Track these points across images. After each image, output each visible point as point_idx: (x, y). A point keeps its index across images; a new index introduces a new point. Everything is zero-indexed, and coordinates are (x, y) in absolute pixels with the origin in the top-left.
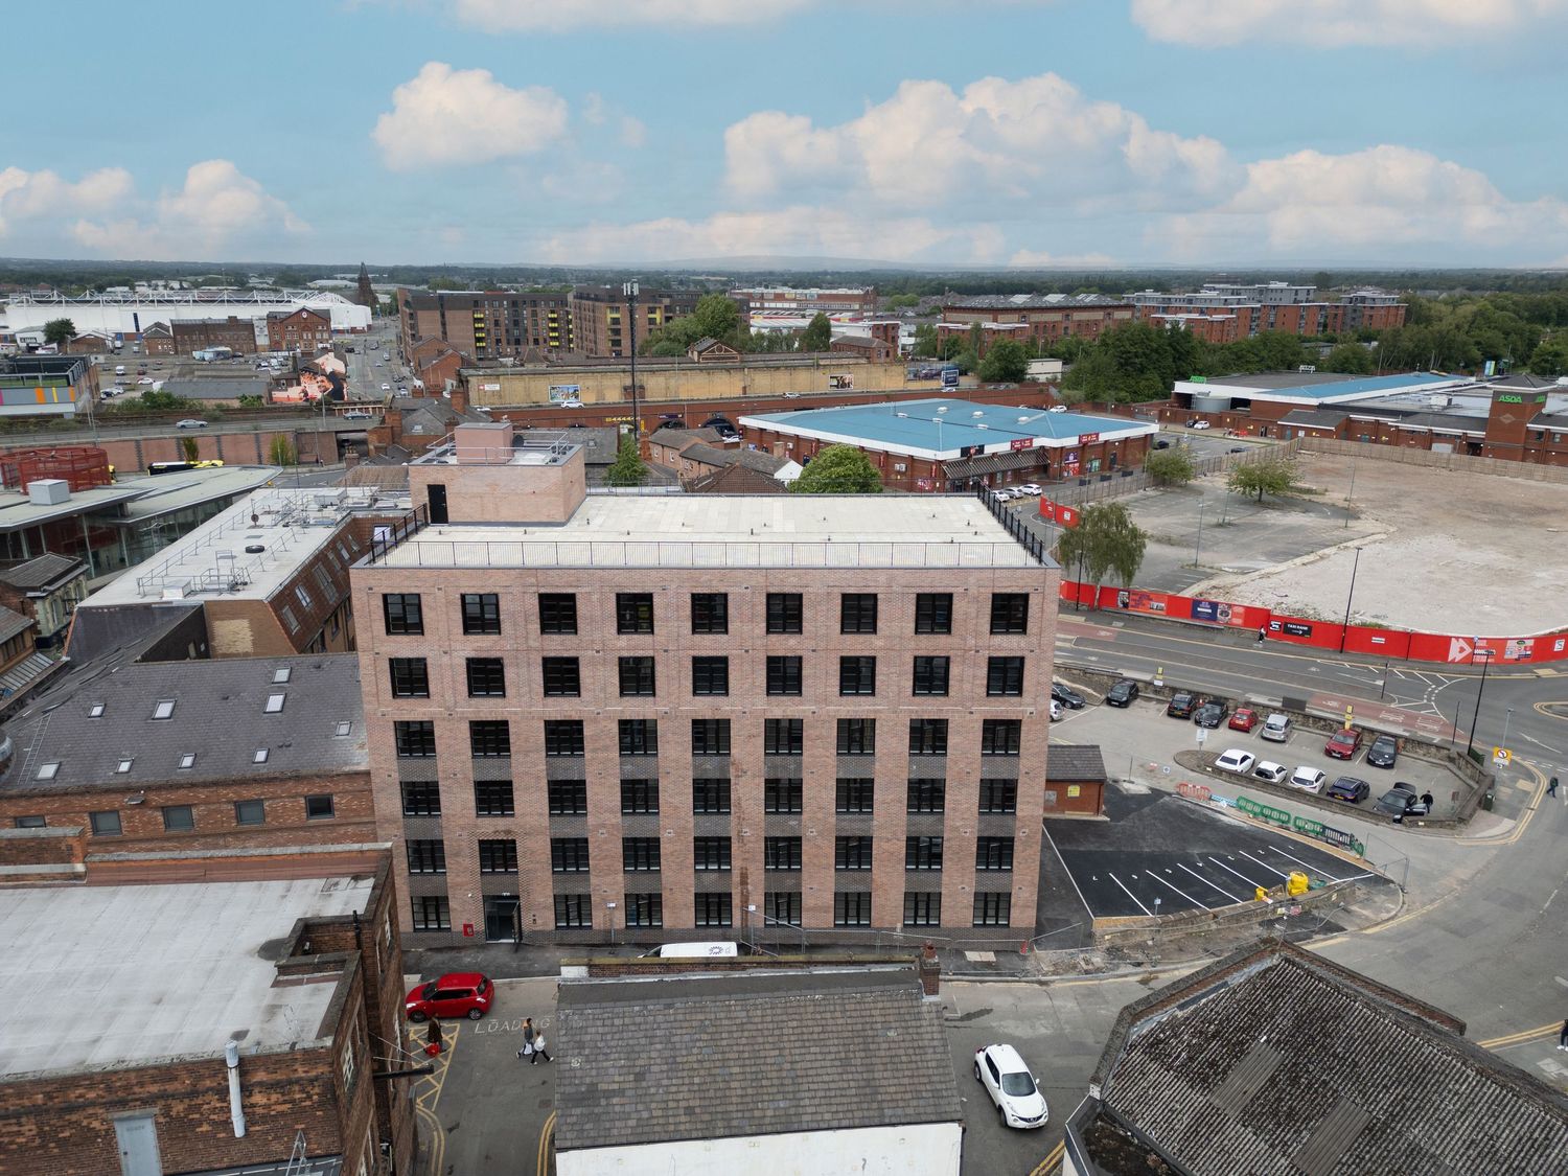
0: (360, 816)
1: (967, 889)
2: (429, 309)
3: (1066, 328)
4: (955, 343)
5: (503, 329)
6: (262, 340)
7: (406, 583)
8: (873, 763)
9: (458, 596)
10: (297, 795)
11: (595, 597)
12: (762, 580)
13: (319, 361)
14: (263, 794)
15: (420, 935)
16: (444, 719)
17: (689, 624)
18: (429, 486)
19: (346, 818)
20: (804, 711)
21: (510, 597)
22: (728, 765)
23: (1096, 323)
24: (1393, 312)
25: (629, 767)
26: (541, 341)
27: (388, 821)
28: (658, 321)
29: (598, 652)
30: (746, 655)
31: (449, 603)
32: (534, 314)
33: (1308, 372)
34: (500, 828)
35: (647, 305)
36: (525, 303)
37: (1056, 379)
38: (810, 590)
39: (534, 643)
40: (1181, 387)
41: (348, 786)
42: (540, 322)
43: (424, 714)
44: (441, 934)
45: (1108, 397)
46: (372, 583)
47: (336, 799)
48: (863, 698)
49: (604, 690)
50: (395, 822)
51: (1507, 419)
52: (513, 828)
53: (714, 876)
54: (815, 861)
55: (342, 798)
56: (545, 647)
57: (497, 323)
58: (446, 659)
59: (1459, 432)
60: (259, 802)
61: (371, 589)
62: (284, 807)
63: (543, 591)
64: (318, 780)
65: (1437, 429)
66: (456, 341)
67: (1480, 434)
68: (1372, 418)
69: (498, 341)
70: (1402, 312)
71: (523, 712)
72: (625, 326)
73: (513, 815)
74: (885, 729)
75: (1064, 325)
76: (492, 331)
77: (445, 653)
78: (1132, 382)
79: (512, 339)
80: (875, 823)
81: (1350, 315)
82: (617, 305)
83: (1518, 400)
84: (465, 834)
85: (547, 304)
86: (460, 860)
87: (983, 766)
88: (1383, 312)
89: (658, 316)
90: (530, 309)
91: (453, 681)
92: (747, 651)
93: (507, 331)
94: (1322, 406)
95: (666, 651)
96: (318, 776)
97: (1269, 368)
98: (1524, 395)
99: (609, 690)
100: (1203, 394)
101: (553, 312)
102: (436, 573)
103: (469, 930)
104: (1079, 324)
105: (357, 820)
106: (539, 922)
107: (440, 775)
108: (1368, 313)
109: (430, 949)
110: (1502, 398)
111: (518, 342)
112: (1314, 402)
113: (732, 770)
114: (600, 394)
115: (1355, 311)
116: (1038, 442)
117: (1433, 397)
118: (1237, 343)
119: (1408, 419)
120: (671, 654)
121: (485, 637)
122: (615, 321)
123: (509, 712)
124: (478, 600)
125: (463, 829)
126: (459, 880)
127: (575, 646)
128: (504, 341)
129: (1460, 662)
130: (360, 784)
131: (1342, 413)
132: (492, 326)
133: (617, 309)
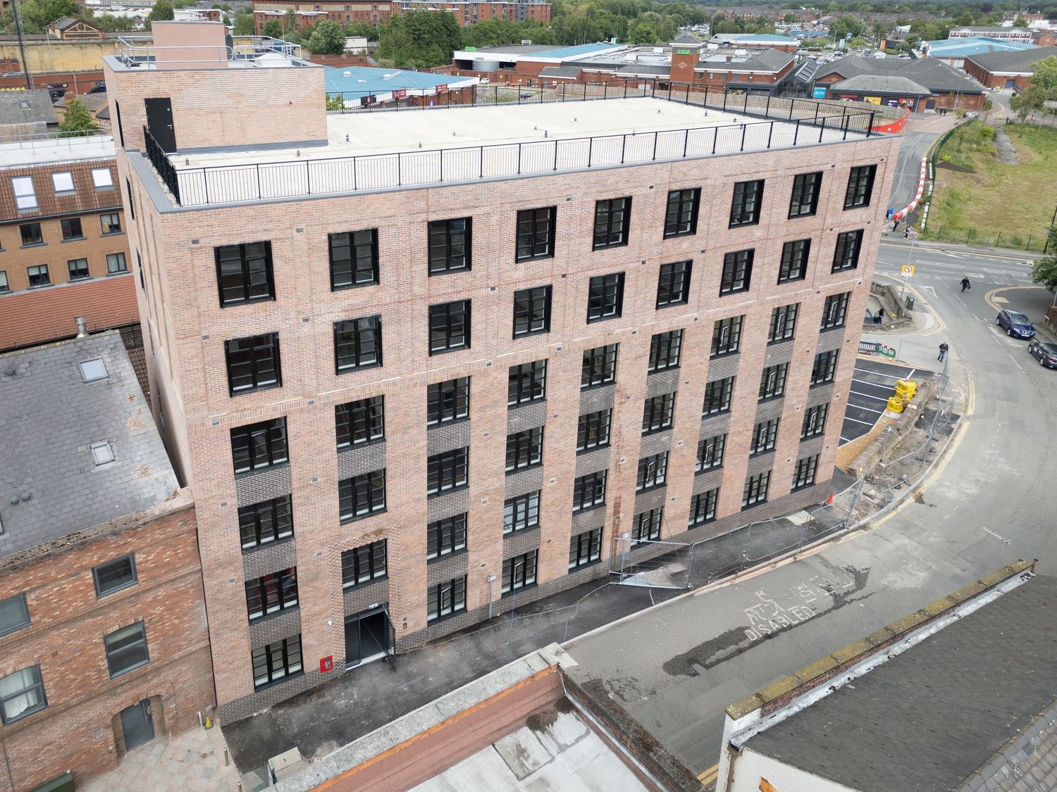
0: (175, 569)
1: (792, 460)
3: (348, 17)
4: (275, 25)
7: (251, 227)
8: (737, 361)
9: (325, 238)
10: (83, 568)
11: (494, 219)
12: (666, 175)
14: (27, 584)
15: (265, 692)
16: (302, 410)
17: (590, 239)
18: (148, 101)
19: (154, 578)
20: (688, 319)
21: (392, 231)
22: (613, 395)
23: (368, 13)
24: (544, 8)
25: (517, 419)
27: (220, 565)
29: (493, 289)
30: (642, 267)
31: (312, 248)
33: (527, 44)
34: (369, 530)
37: (364, 52)
38: (708, 182)
39: (418, 290)
40: (459, 55)
41: (159, 535)
43: (275, 409)
44: (291, 682)
45: (411, 62)
46: (197, 232)
47: (139, 558)
48: (737, 295)
49: (496, 335)
50: (231, 563)
51: (683, 65)
52: (385, 525)
53: (590, 514)
54: (680, 471)
55: (149, 553)
56: (433, 292)
58: (307, 328)
59: (653, 76)
60: (22, 598)
61: (195, 242)
62: (61, 593)
63: (433, 218)
64: (112, 539)
65: (640, 75)
67: (667, 77)
68: (596, 70)
70: (549, 9)
71: (403, 381)
73: (384, 510)
74: (752, 324)
75: (346, 14)
77: (306, 320)
78: (424, 52)
80: (732, 419)
81: (520, 11)
83: (688, 52)
84: (325, 550)
86: (319, 584)
87: (819, 341)
88: (539, 9)
91: (316, 357)
92: (644, 263)
94: (563, 64)
95: (564, 276)
96: (114, 534)
97: (503, 42)
98: (691, 49)
99: (502, 334)
100: (480, 59)
102: (294, 207)
103: (327, 665)
104: (357, 14)
105: (171, 576)
106: (410, 624)
107: (295, 484)
108: (530, 9)
109: (279, 705)
110: (679, 52)
112: (559, 61)
113: (617, 399)
115: (522, 8)
116: (409, 93)
117: (628, 55)
118: (482, 25)
119: (622, 69)
120: (570, 278)
121: (358, 290)
123: (387, 384)
124: (347, 241)
125: (322, 544)
126: (316, 608)
127: (467, 286)
130: (177, 526)
131: (577, 68)
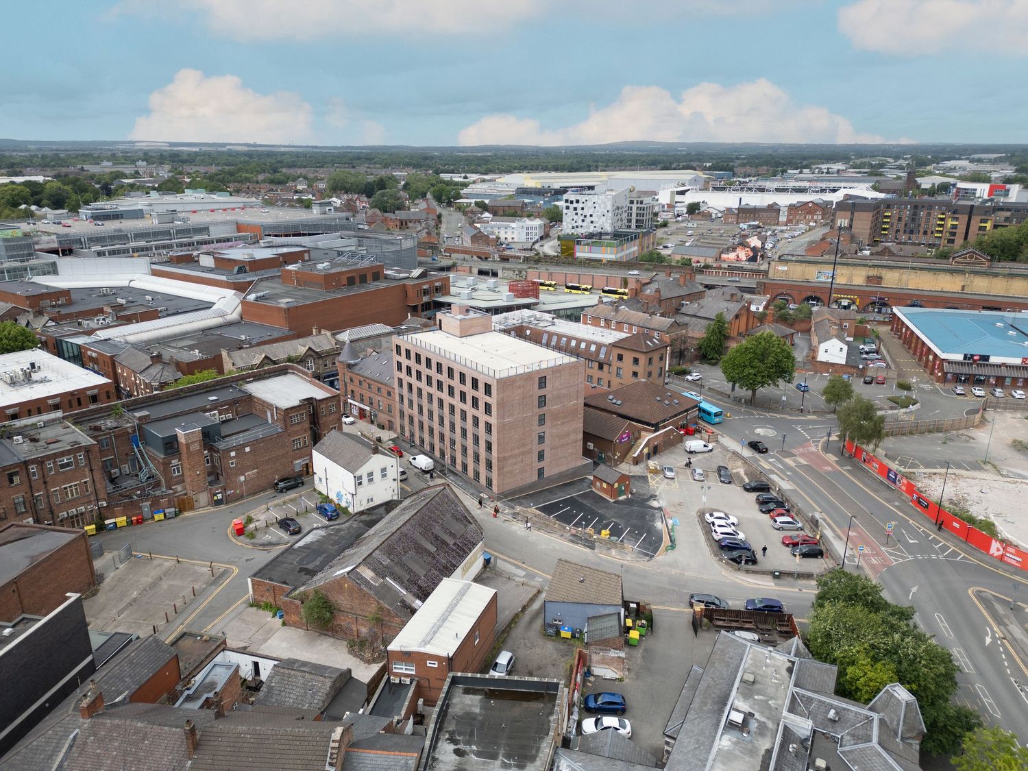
1: (484, 473)
2: (845, 210)
5: (903, 223)
6: (783, 218)
13: (748, 240)
26: (929, 232)
28: (988, 228)
32: (929, 214)
35: (980, 217)
36: (923, 207)
42: (931, 220)
57: (900, 219)
66: (857, 231)
69: (897, 231)
72: (961, 230)
76: (895, 224)
79: (908, 230)
82: (957, 216)
85: (940, 208)
86: (406, 418)
89: (988, 225)
90: (926, 211)
93: (906, 225)
101: (943, 214)
111: (912, 232)
114: (850, 279)
122: (954, 227)
128: (902, 231)
129: (996, 557)
132: (896, 221)
133: (957, 219)
